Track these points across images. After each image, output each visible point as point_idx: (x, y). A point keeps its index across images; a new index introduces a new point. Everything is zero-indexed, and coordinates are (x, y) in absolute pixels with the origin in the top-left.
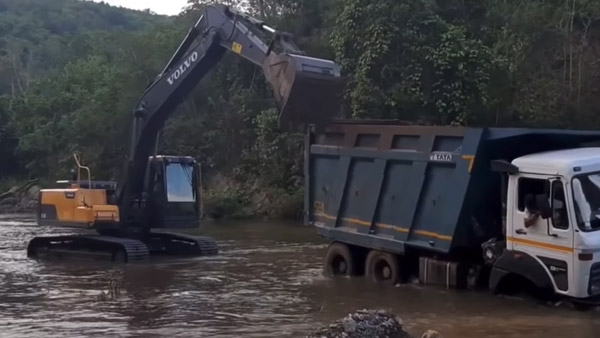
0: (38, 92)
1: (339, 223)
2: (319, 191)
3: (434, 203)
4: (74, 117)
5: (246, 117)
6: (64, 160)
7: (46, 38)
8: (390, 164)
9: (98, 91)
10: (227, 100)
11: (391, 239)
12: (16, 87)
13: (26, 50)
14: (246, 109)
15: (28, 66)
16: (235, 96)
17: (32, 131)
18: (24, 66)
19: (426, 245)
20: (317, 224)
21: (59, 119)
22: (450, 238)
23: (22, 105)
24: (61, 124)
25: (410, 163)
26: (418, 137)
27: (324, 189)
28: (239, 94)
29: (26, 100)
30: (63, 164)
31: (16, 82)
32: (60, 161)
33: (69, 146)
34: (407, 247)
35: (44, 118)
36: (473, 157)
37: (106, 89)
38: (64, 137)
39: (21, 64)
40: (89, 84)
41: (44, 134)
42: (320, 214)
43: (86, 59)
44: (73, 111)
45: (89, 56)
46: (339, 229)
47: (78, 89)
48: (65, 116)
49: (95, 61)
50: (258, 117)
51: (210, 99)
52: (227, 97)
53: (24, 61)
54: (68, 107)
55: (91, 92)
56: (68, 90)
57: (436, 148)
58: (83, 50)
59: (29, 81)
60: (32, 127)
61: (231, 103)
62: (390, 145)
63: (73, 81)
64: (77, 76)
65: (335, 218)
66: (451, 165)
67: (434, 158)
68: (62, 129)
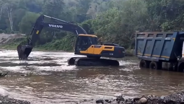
0: (99, 19)
1: (143, 55)
2: (139, 48)
3: (166, 49)
4: (109, 26)
5: (158, 25)
6: (106, 38)
7: (102, 3)
8: (156, 41)
9: (116, 18)
10: (152, 20)
11: (155, 58)
12: (94, 17)
13: (96, 6)
14: (158, 22)
15: (97, 11)
16: (155, 19)
17: (98, 30)
18: (96, 11)
19: (164, 59)
20: (138, 56)
21: (105, 26)
22: (169, 57)
23: (95, 22)
24: (105, 27)
25: (160, 40)
26: (162, 34)
27: (140, 48)
28: (156, 18)
29: (96, 21)
30: (106, 39)
31: (94, 16)
32: (105, 38)
33: (107, 34)
34: (159, 60)
35: (101, 26)
36: (175, 38)
37: (117, 17)
38: (106, 31)
39: (95, 10)
40: (113, 16)
41: (101, 31)
42: (139, 53)
43: (112, 9)
44: (109, 24)
45: (113, 8)
46: (143, 57)
47: (110, 17)
48: (106, 25)
49: (115, 9)
50: (162, 25)
51: (147, 19)
52: (152, 19)
53: (96, 9)
54: (107, 22)
55: (114, 18)
56: (107, 18)
57: (167, 37)
58: (111, 6)
59: (97, 15)
60: (98, 28)
61: (154, 21)
62: (156, 36)
63: (108, 15)
64: (110, 13)
65: (142, 54)
66: (170, 41)
67: (166, 39)
68: (106, 29)
